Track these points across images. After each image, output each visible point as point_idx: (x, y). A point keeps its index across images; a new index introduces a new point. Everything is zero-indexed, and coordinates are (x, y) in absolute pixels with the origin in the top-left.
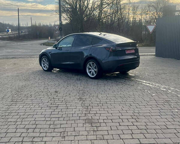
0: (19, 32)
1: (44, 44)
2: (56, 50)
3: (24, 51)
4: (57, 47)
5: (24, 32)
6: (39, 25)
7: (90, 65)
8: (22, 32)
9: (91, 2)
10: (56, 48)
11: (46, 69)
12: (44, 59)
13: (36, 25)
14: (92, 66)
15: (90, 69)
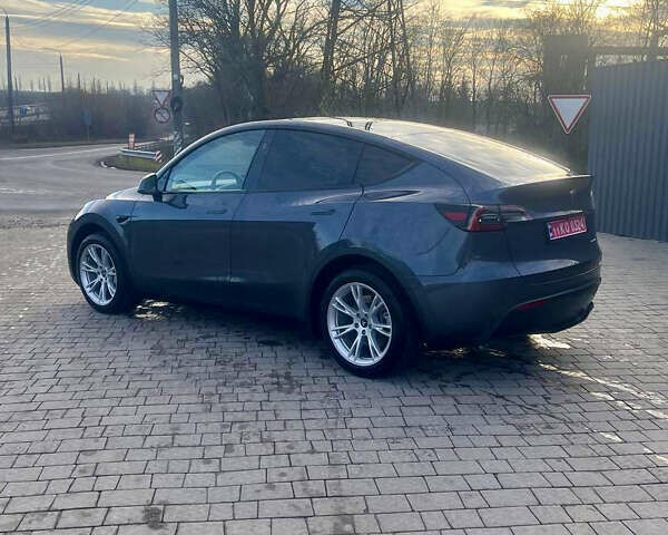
0: (11, 112)
1: (110, 162)
2: (159, 203)
3: (21, 192)
4: (161, 188)
5: (31, 115)
6: (93, 90)
7: (349, 300)
8: (24, 113)
9: (291, 7)
10: (158, 196)
11: (106, 302)
12: (91, 250)
13: (82, 86)
14: (358, 302)
15: (349, 320)
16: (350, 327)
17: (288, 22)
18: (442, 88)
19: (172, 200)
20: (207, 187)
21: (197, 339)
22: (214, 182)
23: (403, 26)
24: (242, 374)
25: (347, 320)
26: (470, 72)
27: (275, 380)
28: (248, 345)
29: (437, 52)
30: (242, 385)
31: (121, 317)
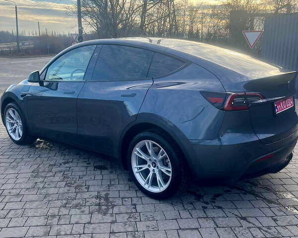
0: (18, 44)
2: (42, 87)
4: (42, 79)
8: (23, 45)
10: (41, 83)
11: (18, 139)
13: (48, 34)
14: (150, 151)
15: (144, 162)
16: (145, 167)
17: (127, 6)
18: (189, 33)
19: (49, 85)
20: (68, 78)
21: (61, 164)
22: (72, 75)
23: (174, 7)
24: (79, 195)
25: (143, 162)
26: (200, 26)
27: (98, 201)
28: (88, 169)
29: (187, 19)
30: (76, 206)
31: (26, 147)
